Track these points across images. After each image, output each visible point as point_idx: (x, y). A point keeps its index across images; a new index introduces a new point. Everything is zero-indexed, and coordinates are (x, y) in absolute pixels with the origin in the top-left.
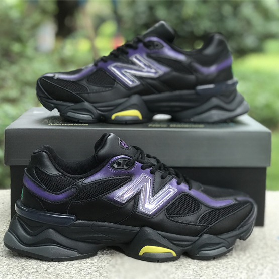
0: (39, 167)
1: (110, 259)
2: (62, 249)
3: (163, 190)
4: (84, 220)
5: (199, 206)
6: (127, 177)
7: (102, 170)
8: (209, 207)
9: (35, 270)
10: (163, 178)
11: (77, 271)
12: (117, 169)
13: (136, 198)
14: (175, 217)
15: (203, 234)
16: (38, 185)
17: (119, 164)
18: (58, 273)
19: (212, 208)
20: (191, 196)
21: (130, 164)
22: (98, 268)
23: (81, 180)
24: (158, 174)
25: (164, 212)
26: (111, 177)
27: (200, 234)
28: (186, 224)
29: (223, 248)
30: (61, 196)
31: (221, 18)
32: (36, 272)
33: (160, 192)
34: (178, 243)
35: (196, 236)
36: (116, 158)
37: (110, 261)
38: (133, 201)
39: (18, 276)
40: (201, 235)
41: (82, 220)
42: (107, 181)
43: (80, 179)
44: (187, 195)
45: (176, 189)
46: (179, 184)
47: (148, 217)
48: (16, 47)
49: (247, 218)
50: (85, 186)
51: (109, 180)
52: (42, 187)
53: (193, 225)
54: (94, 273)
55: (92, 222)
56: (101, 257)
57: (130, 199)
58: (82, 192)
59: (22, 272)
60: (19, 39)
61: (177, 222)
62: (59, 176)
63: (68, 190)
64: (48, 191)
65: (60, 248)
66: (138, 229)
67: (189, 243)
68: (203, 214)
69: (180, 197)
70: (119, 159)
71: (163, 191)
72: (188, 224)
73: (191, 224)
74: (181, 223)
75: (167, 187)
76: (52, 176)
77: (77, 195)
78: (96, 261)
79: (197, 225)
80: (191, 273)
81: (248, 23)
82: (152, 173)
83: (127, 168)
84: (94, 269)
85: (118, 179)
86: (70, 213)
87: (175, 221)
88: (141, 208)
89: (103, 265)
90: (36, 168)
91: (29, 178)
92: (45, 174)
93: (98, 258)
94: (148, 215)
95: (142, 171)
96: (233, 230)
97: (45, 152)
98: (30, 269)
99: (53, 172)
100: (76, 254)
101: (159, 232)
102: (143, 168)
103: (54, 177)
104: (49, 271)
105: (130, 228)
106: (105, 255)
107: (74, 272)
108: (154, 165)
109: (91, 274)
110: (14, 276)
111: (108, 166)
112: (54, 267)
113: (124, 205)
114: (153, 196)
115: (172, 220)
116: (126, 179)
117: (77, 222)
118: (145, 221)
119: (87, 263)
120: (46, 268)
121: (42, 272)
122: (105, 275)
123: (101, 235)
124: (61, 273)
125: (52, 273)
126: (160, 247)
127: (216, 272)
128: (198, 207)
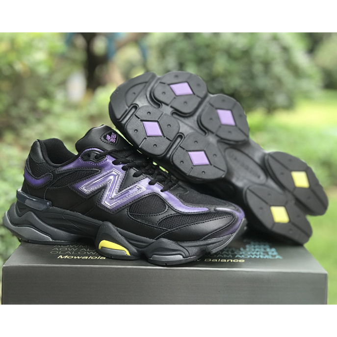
5: (165, 208)
6: (95, 169)
7: (75, 161)
8: (176, 212)
10: (135, 175)
12: (86, 160)
13: (101, 191)
14: (135, 215)
15: (160, 237)
19: (179, 213)
20: (160, 198)
21: (99, 157)
25: (126, 209)
26: (81, 167)
27: (157, 237)
28: (144, 224)
29: (180, 256)
30: (39, 182)
31: (252, 77)
34: (134, 243)
35: (153, 239)
38: (98, 195)
44: (158, 196)
45: (144, 189)
46: (151, 184)
48: (43, 104)
53: (151, 226)
55: (64, 210)
58: (55, 179)
60: (47, 95)
61: (136, 221)
63: (45, 176)
64: (32, 176)
67: (146, 244)
68: (165, 218)
69: (148, 197)
72: (147, 225)
74: (140, 223)
77: (52, 182)
79: (156, 227)
81: (279, 81)
82: (124, 169)
83: (96, 160)
85: (86, 171)
86: (46, 199)
87: (134, 220)
94: (108, 209)
95: (114, 165)
96: (199, 240)
100: (49, 239)
101: (118, 228)
102: (115, 163)
111: (80, 156)
113: (88, 197)
114: (119, 192)
116: (95, 172)
117: (52, 208)
126: (115, 243)
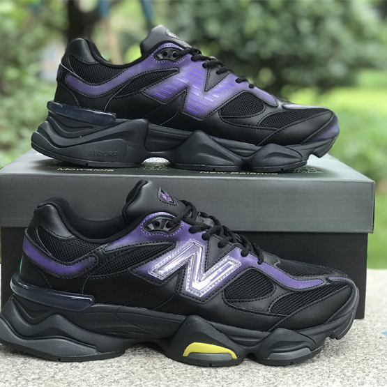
0: (43, 227)
1: (145, 361)
2: (73, 344)
3: (220, 263)
4: (105, 303)
5: (272, 287)
6: (167, 243)
7: (133, 233)
8: (286, 289)
9: (37, 376)
10: (220, 246)
11: (97, 378)
12: (153, 231)
13: (180, 272)
14: (236, 302)
15: (276, 328)
16: (42, 252)
17: (157, 224)
18: (70, 379)
19: (292, 291)
20: (260, 273)
21: (173, 225)
22: (127, 373)
23: (102, 246)
24: (214, 240)
25: (221, 294)
26: (146, 242)
27: (272, 328)
28: (252, 312)
29: (307, 349)
30: (73, 269)
32: (38, 379)
33: (216, 266)
34: (240, 339)
35: (266, 331)
36: (153, 215)
37: (145, 364)
38: (176, 278)
39: (12, 384)
40: (274, 329)
41: (102, 303)
42: (139, 247)
43: (101, 244)
44: (256, 271)
45: (240, 263)
46: (243, 255)
47: (197, 301)
48: (11, 73)
49: (343, 307)
50: (108, 254)
51: (142, 247)
52: (47, 255)
53: (262, 314)
54: (123, 381)
55: (116, 307)
56: (132, 358)
57: (171, 275)
58: (103, 263)
59: (19, 379)
61: (239, 309)
62: (71, 239)
63: (83, 259)
64: (55, 260)
65: (71, 343)
66: (183, 318)
68: (277, 300)
69: (246, 273)
70: (157, 216)
71: (220, 265)
72: (255, 313)
73: (259, 314)
74: (245, 311)
75: (225, 259)
76: (61, 240)
77: (96, 267)
78: (124, 363)
79: (269, 315)
80: (261, 380)
82: (205, 238)
83: (168, 230)
84: (122, 374)
85: (155, 246)
86: (86, 293)
87: (235, 308)
88: (187, 288)
89: (135, 369)
90: (40, 228)
91: (30, 242)
92: (53, 236)
93: (127, 359)
94: (197, 298)
95: (190, 235)
96: (322, 324)
97: (54, 206)
98: (30, 374)
99: (63, 233)
100: (94, 352)
101: (213, 323)
102: (192, 231)
103: (64, 240)
104: (58, 378)
105: (170, 316)
106: (138, 356)
107: (93, 379)
108: (209, 227)
109: (118, 382)
110: (7, 384)
111: (141, 226)
112: (64, 372)
113: (163, 283)
114: (205, 271)
115: (232, 307)
116: (167, 246)
117: (96, 306)
118: (192, 306)
119: (112, 366)
120: (53, 373)
121: (46, 378)
122: (138, 383)
123: (129, 326)
124: (74, 380)
125: (61, 379)
126: (214, 344)
127: (298, 380)
128: (271, 290)
